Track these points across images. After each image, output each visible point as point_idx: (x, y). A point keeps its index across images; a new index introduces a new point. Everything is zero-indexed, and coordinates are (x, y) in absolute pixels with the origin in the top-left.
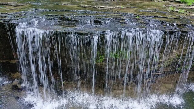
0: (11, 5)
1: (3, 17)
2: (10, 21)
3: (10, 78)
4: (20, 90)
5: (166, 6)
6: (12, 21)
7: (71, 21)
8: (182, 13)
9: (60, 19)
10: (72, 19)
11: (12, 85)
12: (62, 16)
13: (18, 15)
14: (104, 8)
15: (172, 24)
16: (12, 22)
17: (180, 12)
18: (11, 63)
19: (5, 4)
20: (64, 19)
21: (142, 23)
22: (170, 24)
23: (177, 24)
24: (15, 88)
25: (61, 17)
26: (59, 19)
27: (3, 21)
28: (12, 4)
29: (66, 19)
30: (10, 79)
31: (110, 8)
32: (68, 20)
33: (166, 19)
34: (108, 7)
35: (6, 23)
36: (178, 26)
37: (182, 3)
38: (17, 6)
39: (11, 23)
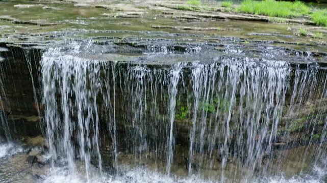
0: (36, 24)
1: (22, 39)
2: (34, 45)
3: (26, 144)
4: (41, 164)
5: (292, 29)
6: (36, 45)
7: (135, 47)
8: (319, 39)
9: (117, 44)
10: (136, 44)
11: (28, 156)
12: (120, 39)
13: (47, 37)
14: (189, 29)
15: (304, 53)
16: (37, 47)
17: (315, 36)
18: (29, 120)
19: (26, 23)
20: (123, 44)
21: (253, 51)
22: (300, 53)
23: (313, 53)
24: (34, 160)
25: (119, 41)
26: (115, 43)
27: (22, 45)
28: (38, 23)
29: (126, 44)
30: (25, 146)
31: (200, 30)
32: (131, 45)
33: (294, 46)
34: (196, 28)
35: (27, 48)
36: (314, 55)
37: (319, 25)
38: (45, 25)
39: (36, 49)
